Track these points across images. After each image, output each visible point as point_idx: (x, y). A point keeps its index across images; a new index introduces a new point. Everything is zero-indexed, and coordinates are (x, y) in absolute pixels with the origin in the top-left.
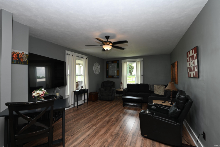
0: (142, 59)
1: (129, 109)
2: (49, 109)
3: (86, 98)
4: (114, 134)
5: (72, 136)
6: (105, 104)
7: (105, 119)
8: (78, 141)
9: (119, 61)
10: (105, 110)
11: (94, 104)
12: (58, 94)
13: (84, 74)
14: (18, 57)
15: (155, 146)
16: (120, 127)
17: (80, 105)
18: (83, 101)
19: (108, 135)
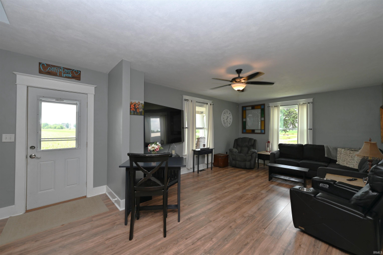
0: (311, 100)
1: (280, 185)
2: (163, 165)
3: (211, 162)
4: (247, 215)
5: (189, 205)
6: (238, 173)
7: (236, 194)
8: (197, 213)
9: (264, 105)
10: (238, 181)
11: (222, 171)
12: (173, 152)
13: (207, 128)
14: (135, 108)
15: (317, 247)
16: (259, 209)
17: (201, 171)
18: (206, 165)
19: (237, 214)
